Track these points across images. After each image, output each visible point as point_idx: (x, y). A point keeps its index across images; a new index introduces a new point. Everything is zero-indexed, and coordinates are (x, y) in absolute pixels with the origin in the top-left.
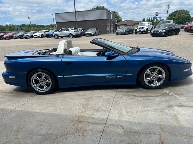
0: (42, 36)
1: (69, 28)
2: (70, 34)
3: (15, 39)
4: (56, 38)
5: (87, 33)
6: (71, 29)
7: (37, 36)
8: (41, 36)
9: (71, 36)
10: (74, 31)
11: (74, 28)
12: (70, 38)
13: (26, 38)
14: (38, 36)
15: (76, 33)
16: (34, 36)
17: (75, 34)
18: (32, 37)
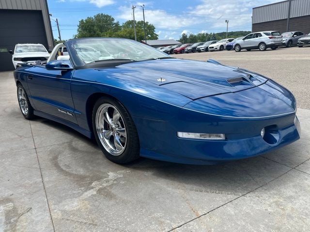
0: (222, 48)
1: (262, 33)
2: (262, 43)
3: (187, 52)
4: (236, 51)
5: (302, 41)
6: (264, 33)
7: (213, 47)
8: (218, 49)
9: (262, 47)
10: (270, 38)
11: (270, 32)
12: (260, 50)
13: (199, 51)
14: (215, 48)
15: (274, 41)
16: (210, 48)
17: (270, 43)
18: (207, 50)
